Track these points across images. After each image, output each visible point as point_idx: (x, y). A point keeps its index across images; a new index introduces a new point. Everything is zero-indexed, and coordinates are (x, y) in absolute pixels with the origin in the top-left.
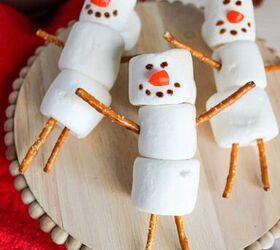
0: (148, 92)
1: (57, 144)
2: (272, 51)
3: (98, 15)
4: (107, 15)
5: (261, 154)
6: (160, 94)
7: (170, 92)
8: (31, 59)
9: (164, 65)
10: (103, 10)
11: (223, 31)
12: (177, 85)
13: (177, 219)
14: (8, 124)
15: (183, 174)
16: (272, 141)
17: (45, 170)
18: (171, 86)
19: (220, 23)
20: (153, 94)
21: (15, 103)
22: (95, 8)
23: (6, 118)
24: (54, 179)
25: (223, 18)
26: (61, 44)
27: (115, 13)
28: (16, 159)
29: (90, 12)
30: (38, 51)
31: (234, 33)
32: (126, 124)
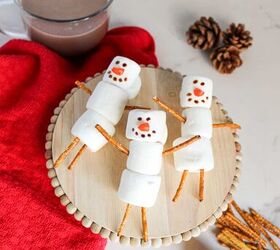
0: (137, 133)
1: (79, 154)
2: (224, 112)
3: (115, 79)
4: (120, 80)
5: (201, 178)
6: (143, 136)
7: (149, 135)
8: (68, 95)
9: (148, 119)
10: (118, 77)
11: (190, 100)
12: (154, 132)
13: (143, 209)
14: (48, 136)
15: (150, 183)
16: (211, 171)
17: (69, 168)
18: (150, 132)
19: (189, 94)
20: (140, 135)
21: (55, 123)
22: (114, 75)
23: (48, 132)
24: (73, 175)
25: (192, 92)
26: (90, 92)
27: (126, 79)
28: (52, 158)
29: (111, 76)
30: (73, 90)
31: (196, 102)
32: (122, 149)
